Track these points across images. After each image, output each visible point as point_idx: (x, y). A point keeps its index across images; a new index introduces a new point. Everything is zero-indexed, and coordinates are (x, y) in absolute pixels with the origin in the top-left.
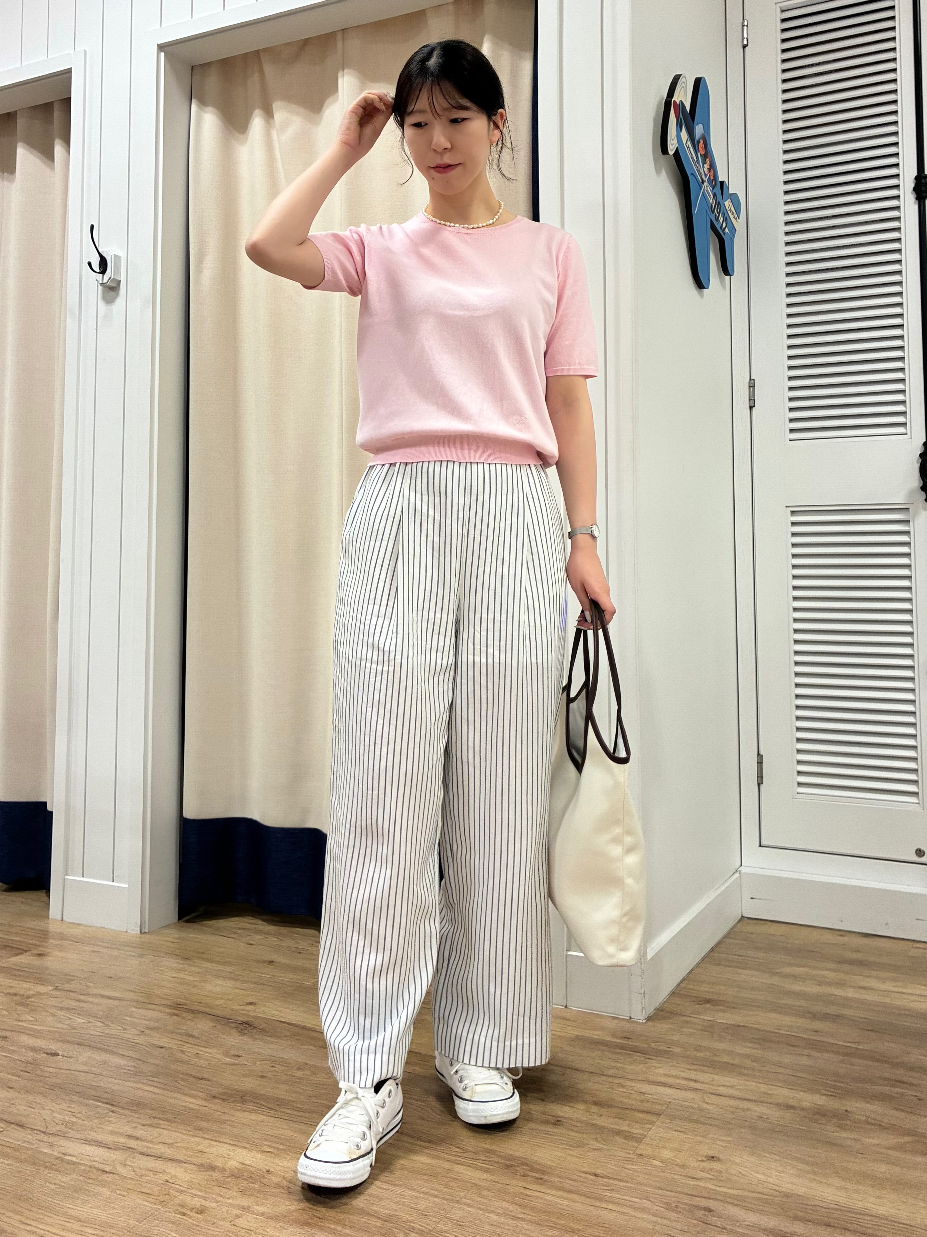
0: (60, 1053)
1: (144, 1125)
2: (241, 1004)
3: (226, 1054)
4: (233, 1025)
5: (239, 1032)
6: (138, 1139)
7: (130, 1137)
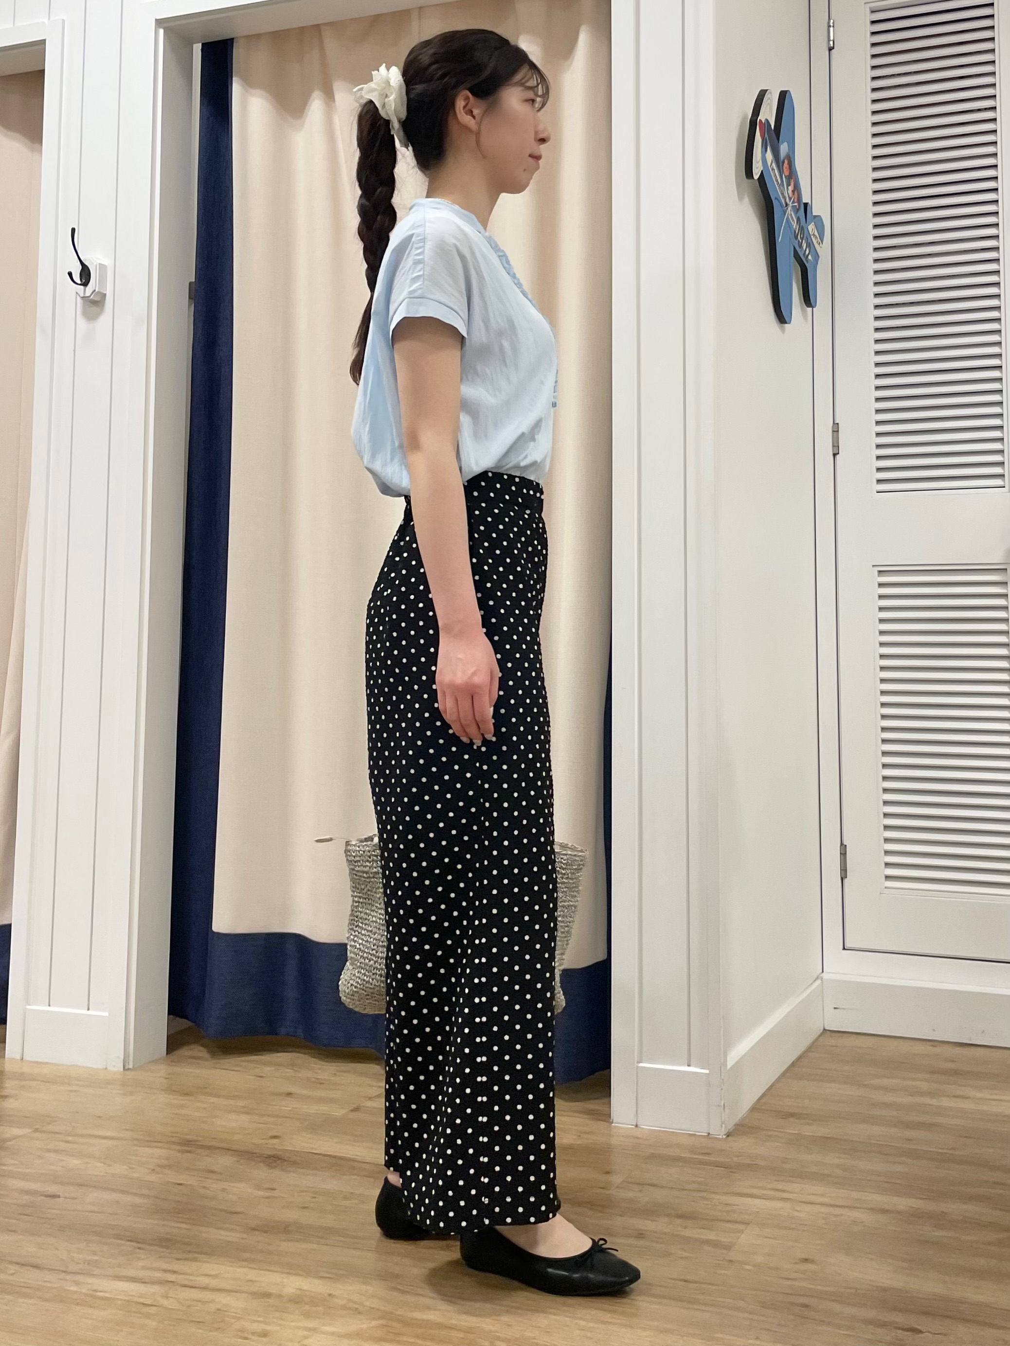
0: (60, 1194)
1: (178, 1259)
2: (264, 1137)
3: (258, 1187)
4: (259, 1159)
5: (269, 1166)
6: (175, 1272)
7: (165, 1271)
